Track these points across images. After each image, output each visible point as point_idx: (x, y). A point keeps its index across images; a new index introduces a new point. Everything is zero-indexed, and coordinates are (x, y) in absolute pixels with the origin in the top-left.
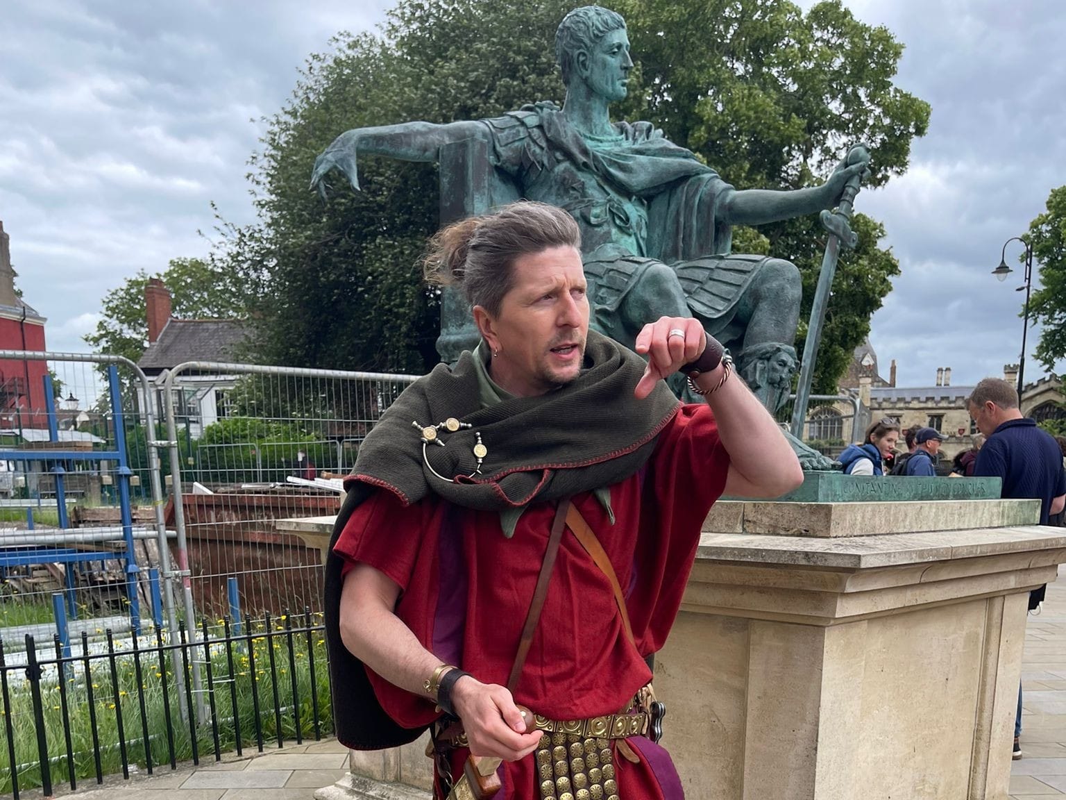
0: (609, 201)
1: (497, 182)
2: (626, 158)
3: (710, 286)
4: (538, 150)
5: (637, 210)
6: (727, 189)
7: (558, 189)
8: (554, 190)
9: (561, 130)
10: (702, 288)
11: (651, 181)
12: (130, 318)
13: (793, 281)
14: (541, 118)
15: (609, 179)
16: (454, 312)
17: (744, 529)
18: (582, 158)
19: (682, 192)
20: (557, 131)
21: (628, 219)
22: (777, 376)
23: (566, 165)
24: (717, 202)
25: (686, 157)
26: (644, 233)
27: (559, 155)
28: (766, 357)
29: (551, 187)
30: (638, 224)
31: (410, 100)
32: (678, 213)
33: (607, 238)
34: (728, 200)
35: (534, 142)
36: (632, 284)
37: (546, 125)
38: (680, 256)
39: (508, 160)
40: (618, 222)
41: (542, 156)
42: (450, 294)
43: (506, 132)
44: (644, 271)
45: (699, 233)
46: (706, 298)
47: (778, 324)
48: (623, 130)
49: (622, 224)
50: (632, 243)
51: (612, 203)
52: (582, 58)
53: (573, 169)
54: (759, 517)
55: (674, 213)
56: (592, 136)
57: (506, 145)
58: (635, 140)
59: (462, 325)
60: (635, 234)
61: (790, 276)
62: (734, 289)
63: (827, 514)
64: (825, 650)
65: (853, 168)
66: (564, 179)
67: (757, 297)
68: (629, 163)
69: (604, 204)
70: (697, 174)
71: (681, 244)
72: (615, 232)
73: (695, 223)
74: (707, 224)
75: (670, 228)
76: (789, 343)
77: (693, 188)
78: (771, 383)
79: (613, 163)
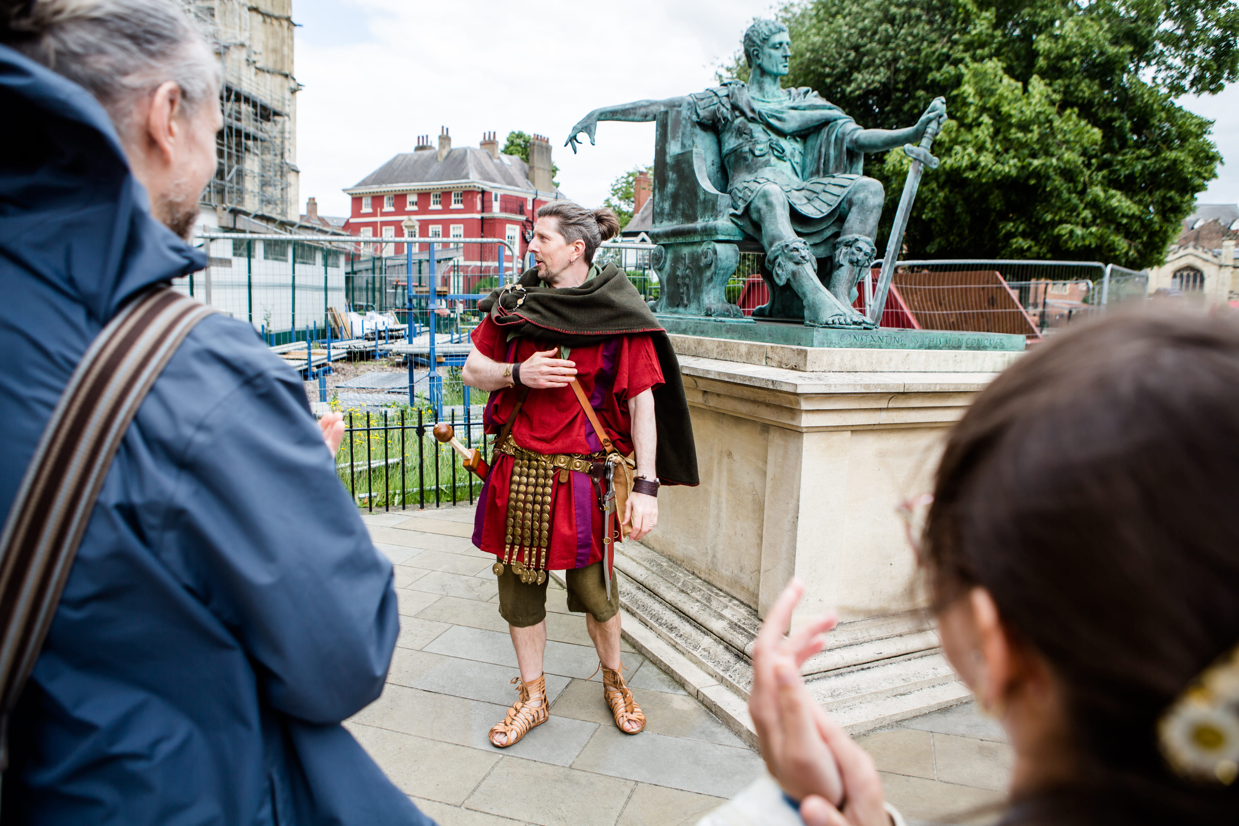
0: (770, 140)
1: (698, 130)
2: (782, 112)
3: (823, 196)
4: (725, 110)
5: (792, 145)
6: (856, 129)
7: (737, 134)
8: (734, 134)
10: (817, 197)
11: (800, 126)
12: (626, 197)
13: (875, 193)
14: (728, 91)
15: (770, 127)
17: (766, 363)
18: (750, 114)
19: (825, 131)
21: (783, 151)
22: (854, 258)
23: (742, 119)
24: (848, 139)
25: (830, 109)
26: (798, 159)
27: (737, 113)
28: (848, 244)
29: (732, 133)
30: (792, 155)
31: (813, 44)
32: (821, 146)
33: (767, 164)
34: (855, 137)
35: (723, 105)
36: (751, 196)
38: (821, 173)
39: (704, 117)
40: (776, 153)
41: (727, 114)
43: (705, 101)
44: (760, 189)
45: (836, 158)
46: (818, 203)
47: (861, 222)
48: (789, 94)
49: (779, 155)
50: (787, 167)
51: (772, 141)
52: (755, 53)
53: (746, 121)
55: (819, 146)
56: (762, 100)
57: (704, 108)
58: (794, 100)
60: (790, 160)
61: (873, 189)
62: (836, 198)
63: (806, 356)
64: (804, 449)
65: (932, 115)
66: (739, 128)
67: (851, 203)
68: (784, 116)
69: (766, 142)
70: (835, 120)
71: (822, 166)
72: (773, 160)
73: (832, 152)
74: (841, 152)
75: (816, 156)
76: (869, 235)
77: (831, 130)
78: (851, 262)
79: (773, 116)
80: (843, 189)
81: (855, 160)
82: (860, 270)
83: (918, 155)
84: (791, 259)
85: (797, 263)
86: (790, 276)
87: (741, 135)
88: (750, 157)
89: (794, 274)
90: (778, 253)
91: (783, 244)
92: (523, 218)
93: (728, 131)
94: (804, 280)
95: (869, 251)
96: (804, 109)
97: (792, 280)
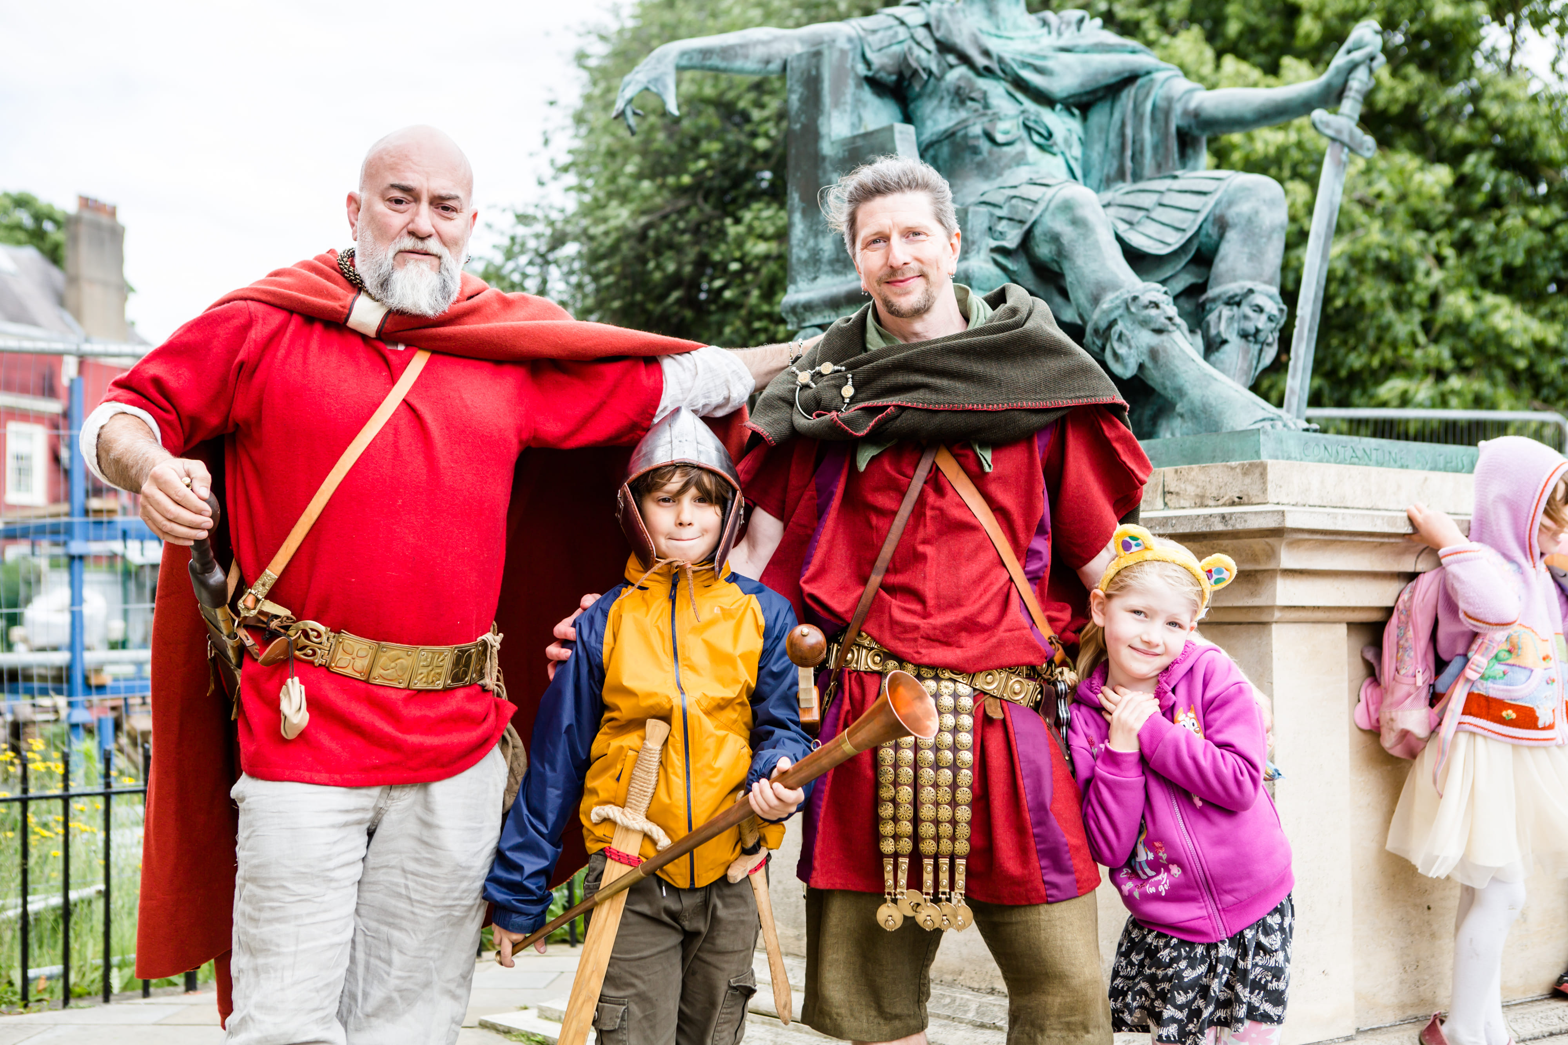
0: (1023, 112)
1: (867, 94)
2: (1044, 58)
3: (1159, 214)
4: (923, 54)
5: (1064, 123)
6: (1191, 91)
7: (952, 101)
8: (947, 101)
9: (954, 28)
10: (1148, 217)
11: (1082, 85)
13: (1270, 204)
14: (928, 15)
15: (1022, 86)
16: (806, 263)
17: (1166, 504)
18: (981, 61)
19: (1128, 96)
20: (949, 31)
21: (1050, 135)
22: (1250, 327)
23: (962, 70)
24: (1178, 109)
25: (1133, 52)
26: (1077, 151)
27: (951, 59)
28: (1234, 301)
29: (942, 98)
30: (1067, 142)
32: (1123, 125)
33: (1020, 160)
34: (1192, 105)
35: (919, 44)
36: (1037, 212)
37: (933, 24)
38: (1129, 176)
39: (882, 68)
40: (1036, 138)
41: (929, 61)
42: (800, 240)
43: (880, 35)
44: (1054, 196)
45: (1155, 148)
46: (1152, 228)
47: (1252, 258)
48: (1045, 23)
49: (1042, 141)
50: (1058, 167)
51: (1026, 115)
53: (971, 74)
54: (1183, 486)
55: (1118, 124)
56: (999, 33)
57: (880, 50)
58: (1060, 34)
59: (815, 278)
60: (1063, 153)
61: (1265, 195)
62: (1190, 216)
63: (1263, 474)
64: (1274, 655)
65: (1357, 55)
66: (959, 88)
67: (1222, 225)
68: (1049, 64)
69: (1018, 116)
70: (1148, 73)
71: (1129, 164)
72: (1032, 152)
73: (1147, 135)
74: (1166, 135)
75: (1114, 143)
76: (1269, 282)
77: (1143, 92)
78: (1244, 335)
79: (1025, 65)
80: (1203, 198)
81: (1190, 152)
82: (1261, 351)
83: (1339, 131)
84: (1144, 323)
85: (1159, 331)
86: (1145, 359)
87: (962, 102)
88: (984, 145)
89: (1153, 353)
90: (1115, 314)
91: (1128, 296)
92: (54, 407)
93: (930, 96)
94: (1178, 362)
95: (1275, 312)
96: (1086, 51)
97: (1149, 364)
